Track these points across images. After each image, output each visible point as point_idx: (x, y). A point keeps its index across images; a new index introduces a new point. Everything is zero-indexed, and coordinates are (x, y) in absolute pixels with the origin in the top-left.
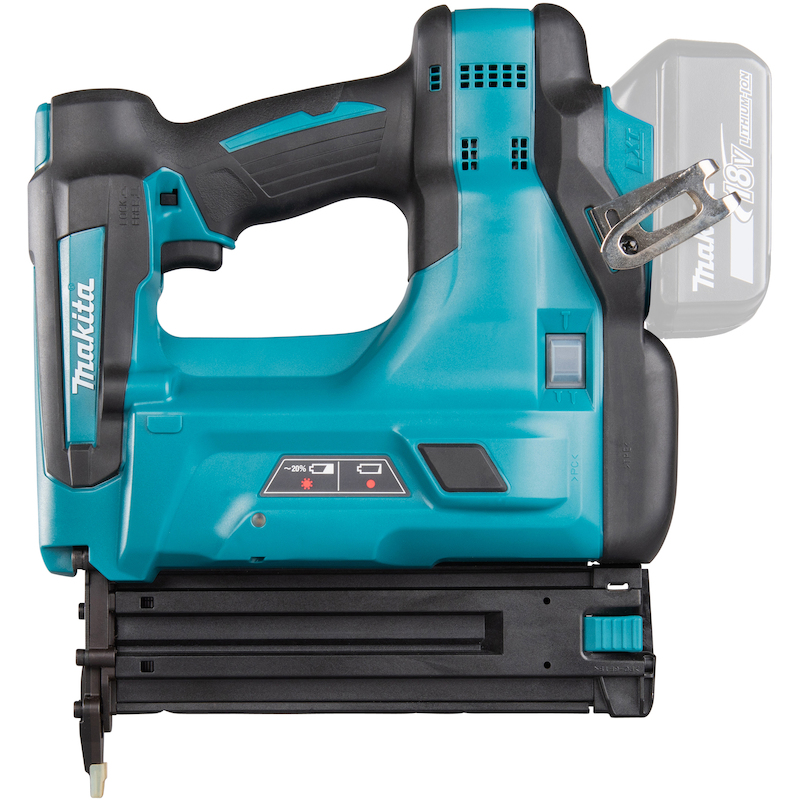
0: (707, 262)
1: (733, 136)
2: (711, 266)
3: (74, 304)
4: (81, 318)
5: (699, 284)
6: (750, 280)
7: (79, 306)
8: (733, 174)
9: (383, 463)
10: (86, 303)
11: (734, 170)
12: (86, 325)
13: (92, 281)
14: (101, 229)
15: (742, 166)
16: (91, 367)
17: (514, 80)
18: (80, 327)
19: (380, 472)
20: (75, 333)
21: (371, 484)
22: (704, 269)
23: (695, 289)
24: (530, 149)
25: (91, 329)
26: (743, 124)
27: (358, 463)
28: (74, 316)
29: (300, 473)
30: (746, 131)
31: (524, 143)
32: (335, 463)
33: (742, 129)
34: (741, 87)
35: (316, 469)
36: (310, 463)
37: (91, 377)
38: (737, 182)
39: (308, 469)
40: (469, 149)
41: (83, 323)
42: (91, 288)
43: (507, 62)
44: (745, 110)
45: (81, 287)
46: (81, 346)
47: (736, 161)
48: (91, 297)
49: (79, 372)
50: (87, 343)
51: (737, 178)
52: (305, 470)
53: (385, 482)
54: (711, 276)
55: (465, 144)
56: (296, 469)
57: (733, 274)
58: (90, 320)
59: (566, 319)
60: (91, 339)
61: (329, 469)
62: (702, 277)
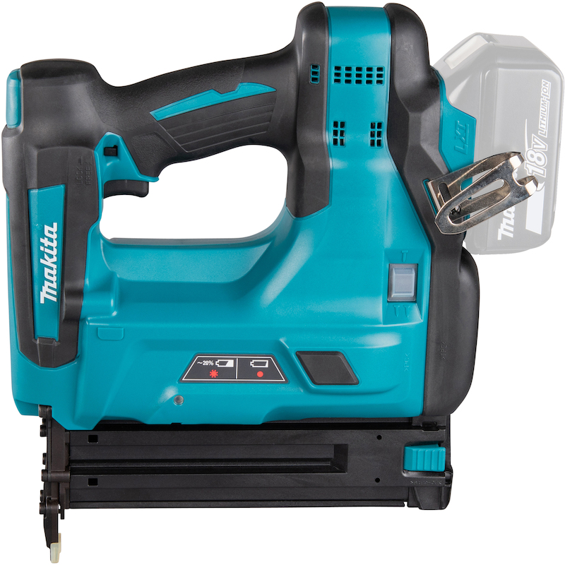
0: (510, 219)
1: (534, 129)
2: (512, 222)
3: (42, 240)
4: (47, 250)
5: (503, 235)
6: (539, 232)
7: (45, 241)
8: (532, 156)
9: (269, 360)
10: (51, 240)
11: (533, 153)
12: (51, 256)
13: (55, 225)
14: (62, 187)
15: (539, 151)
16: (54, 285)
17: (375, 79)
18: (46, 257)
19: (267, 366)
20: (42, 261)
21: (260, 374)
22: (507, 224)
23: (499, 238)
24: (384, 130)
25: (55, 259)
26: (542, 119)
27: (251, 360)
28: (42, 248)
29: (209, 366)
30: (543, 125)
31: (380, 125)
32: (235, 360)
33: (541, 124)
34: (542, 92)
35: (220, 363)
36: (216, 359)
37: (55, 293)
38: (534, 162)
39: (215, 363)
40: (339, 129)
41: (48, 254)
42: (55, 229)
43: (370, 65)
44: (544, 109)
45: (47, 228)
46: (47, 271)
47: (535, 146)
48: (54, 236)
49: (45, 289)
50: (52, 269)
51: (535, 159)
52: (212, 364)
53: (271, 373)
54: (512, 229)
55: (336, 124)
56: (206, 363)
57: (528, 228)
58: (54, 252)
59: (405, 255)
60: (55, 266)
61: (230, 364)
62: (505, 230)
